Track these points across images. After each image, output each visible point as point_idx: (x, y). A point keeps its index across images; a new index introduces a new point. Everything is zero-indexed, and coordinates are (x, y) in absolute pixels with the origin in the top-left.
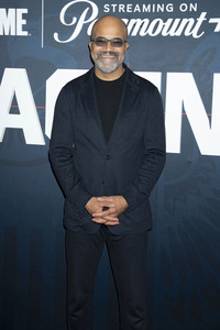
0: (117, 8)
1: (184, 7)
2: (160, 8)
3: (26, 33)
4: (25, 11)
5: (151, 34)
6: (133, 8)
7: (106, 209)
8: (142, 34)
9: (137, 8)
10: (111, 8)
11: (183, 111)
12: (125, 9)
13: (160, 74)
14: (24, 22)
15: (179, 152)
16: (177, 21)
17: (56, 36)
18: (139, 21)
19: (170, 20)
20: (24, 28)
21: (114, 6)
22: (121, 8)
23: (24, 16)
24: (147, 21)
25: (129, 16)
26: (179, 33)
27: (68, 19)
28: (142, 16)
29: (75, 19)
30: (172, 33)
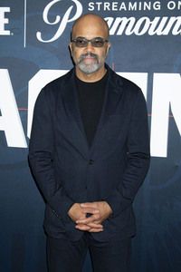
0: (102, 6)
1: (171, 5)
2: (147, 6)
3: (8, 33)
4: (8, 9)
5: (137, 33)
6: (119, 6)
7: (89, 215)
8: (128, 33)
9: (123, 6)
10: (96, 6)
11: (171, 113)
12: (111, 7)
13: (147, 74)
14: (6, 21)
15: (165, 156)
16: (165, 19)
17: (39, 35)
18: (125, 20)
19: (157, 19)
20: (6, 27)
21: (99, 4)
22: (107, 6)
23: (6, 15)
24: (133, 19)
25: (115, 15)
26: (166, 32)
27: (52, 18)
28: (128, 14)
29: (58, 18)
30: (159, 32)
